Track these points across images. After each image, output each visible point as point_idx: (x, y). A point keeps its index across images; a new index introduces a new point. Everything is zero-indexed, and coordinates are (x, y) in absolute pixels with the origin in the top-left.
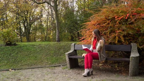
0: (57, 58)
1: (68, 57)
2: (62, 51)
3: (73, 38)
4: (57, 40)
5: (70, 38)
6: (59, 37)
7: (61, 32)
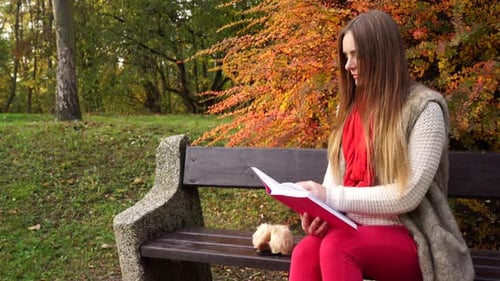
0: (50, 239)
1: (139, 251)
2: (90, 179)
3: (158, 95)
4: (61, 105)
5: (140, 95)
6: (72, 87)
7: (90, 65)
